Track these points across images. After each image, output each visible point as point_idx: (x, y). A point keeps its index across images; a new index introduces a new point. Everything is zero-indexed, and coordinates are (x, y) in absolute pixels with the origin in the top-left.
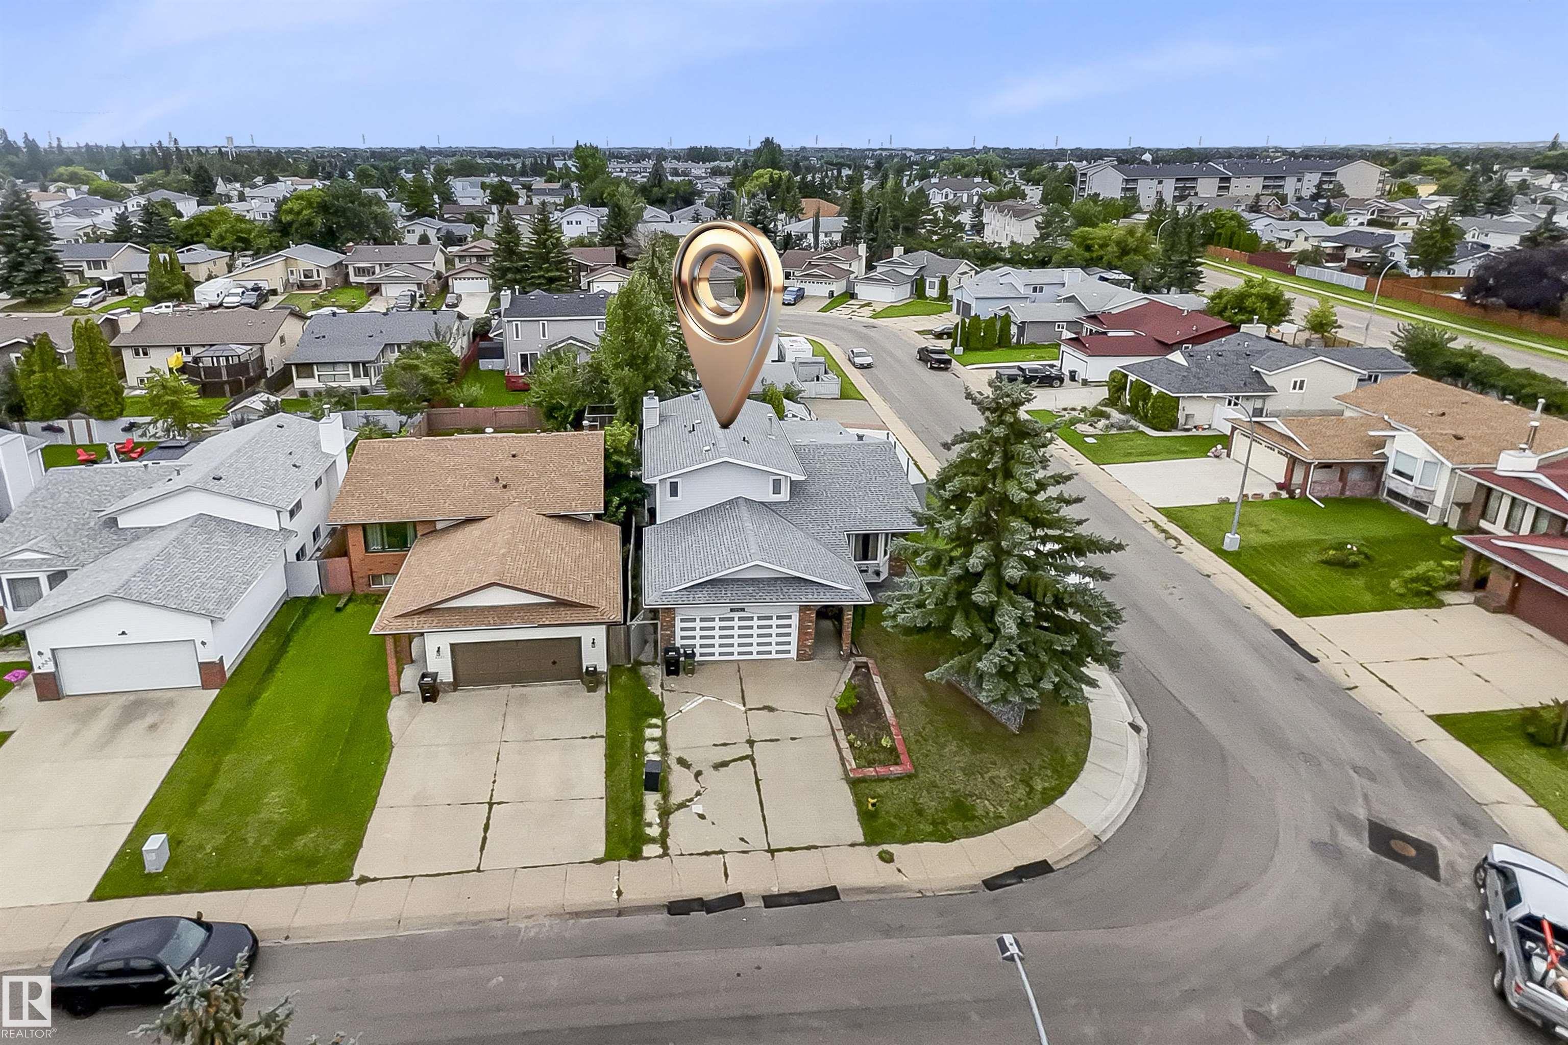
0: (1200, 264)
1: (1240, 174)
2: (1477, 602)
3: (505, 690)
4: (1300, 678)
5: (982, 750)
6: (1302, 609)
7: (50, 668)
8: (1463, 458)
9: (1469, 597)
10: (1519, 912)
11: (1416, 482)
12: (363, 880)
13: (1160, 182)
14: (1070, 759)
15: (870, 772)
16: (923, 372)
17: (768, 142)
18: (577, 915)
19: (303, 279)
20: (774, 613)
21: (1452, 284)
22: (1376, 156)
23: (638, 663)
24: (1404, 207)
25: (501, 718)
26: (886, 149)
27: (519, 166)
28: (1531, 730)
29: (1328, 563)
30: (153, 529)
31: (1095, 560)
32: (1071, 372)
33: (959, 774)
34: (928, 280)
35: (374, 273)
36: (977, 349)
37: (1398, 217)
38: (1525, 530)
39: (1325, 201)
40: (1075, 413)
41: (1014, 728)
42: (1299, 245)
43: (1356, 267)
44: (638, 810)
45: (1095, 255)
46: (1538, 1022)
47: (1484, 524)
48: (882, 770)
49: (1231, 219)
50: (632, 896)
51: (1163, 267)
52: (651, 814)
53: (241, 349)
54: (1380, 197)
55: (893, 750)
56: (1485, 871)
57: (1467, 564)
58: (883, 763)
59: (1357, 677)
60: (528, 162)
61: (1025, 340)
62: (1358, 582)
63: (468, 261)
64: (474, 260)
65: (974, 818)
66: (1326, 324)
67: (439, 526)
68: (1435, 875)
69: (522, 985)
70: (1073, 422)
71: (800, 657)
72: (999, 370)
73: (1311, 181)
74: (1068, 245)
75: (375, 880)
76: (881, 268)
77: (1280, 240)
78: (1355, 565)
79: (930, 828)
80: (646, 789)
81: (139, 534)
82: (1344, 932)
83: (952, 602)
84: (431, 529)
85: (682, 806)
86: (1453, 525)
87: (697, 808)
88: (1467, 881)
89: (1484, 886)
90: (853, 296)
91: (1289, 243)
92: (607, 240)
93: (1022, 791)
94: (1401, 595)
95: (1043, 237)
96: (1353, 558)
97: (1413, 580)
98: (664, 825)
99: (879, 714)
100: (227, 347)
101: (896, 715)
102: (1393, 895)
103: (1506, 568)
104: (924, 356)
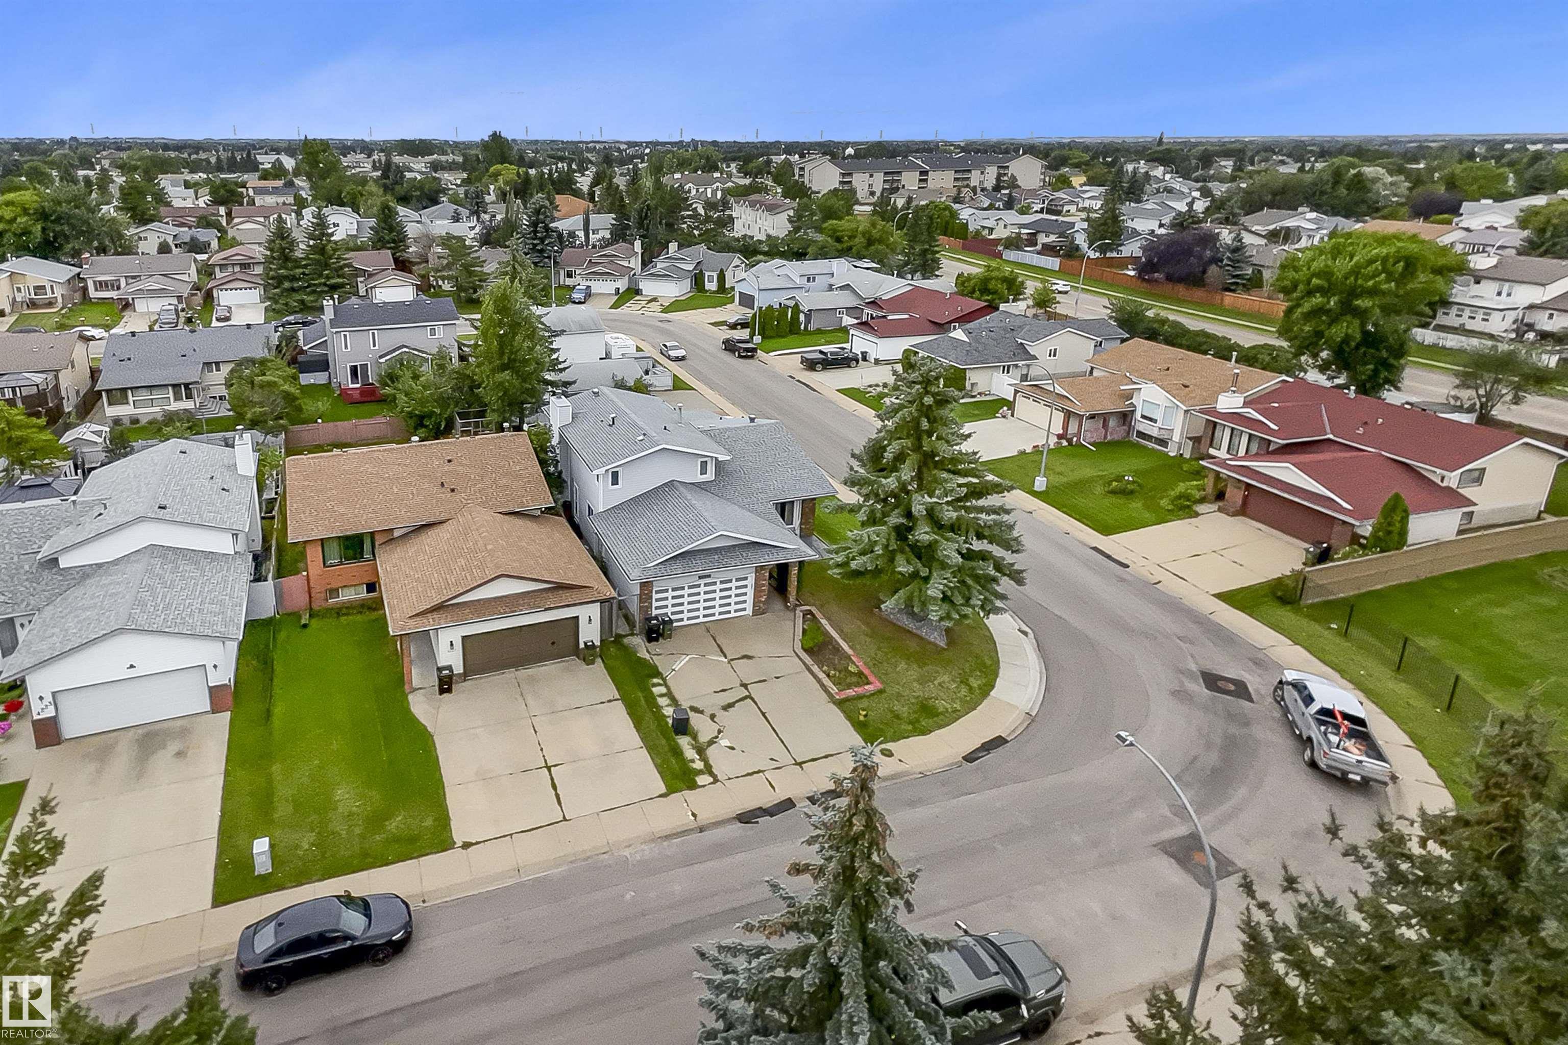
0: (938, 252)
1: (935, 168)
2: (1220, 510)
3: (510, 674)
4: (1122, 580)
5: (925, 664)
6: (1106, 530)
7: (50, 712)
8: (1191, 402)
9: (1215, 507)
10: (1314, 708)
11: (1159, 424)
12: (466, 845)
13: (871, 176)
14: (989, 662)
15: (850, 692)
16: (731, 360)
17: (496, 137)
18: (667, 837)
19: (33, 296)
20: (733, 575)
21: (1123, 263)
22: (1032, 150)
23: (619, 637)
24: (1064, 196)
25: (520, 699)
26: (598, 142)
27: (213, 160)
28: (1279, 594)
29: (1113, 492)
30: (99, 566)
31: (992, 500)
32: (862, 353)
33: (915, 684)
34: (707, 274)
35: (119, 288)
36: (771, 337)
37: (1063, 206)
38: (1242, 452)
39: (1007, 191)
40: (879, 389)
41: (942, 644)
42: (1001, 233)
43: (1048, 250)
44: (677, 752)
45: (845, 246)
46: (1339, 774)
47: (1212, 451)
48: (859, 690)
49: (944, 209)
50: (705, 816)
51: (907, 255)
52: (690, 753)
53: (38, 378)
54: (1043, 187)
55: (860, 674)
56: (1282, 689)
57: (1209, 482)
58: (858, 685)
59: (1159, 575)
60: (224, 155)
61: (811, 327)
62: (1137, 505)
63: (230, 269)
64: (237, 269)
65: (938, 715)
66: (1048, 301)
67: (397, 534)
68: (1251, 700)
69: (652, 895)
70: (881, 396)
71: (755, 613)
72: (805, 355)
73: (991, 175)
74: (819, 237)
75: (478, 843)
76: (660, 265)
77: (984, 228)
78: (1132, 492)
79: (910, 727)
80: (677, 734)
81: (86, 573)
82: (1209, 746)
83: (893, 546)
84: (390, 538)
85: (711, 742)
86: (1187, 455)
87: (724, 742)
88: (1270, 700)
89: (1283, 699)
90: (638, 292)
91: (991, 230)
92: (379, 243)
93: (964, 691)
94: (1169, 511)
95: (797, 229)
96: (1130, 487)
97: (1180, 497)
98: (704, 759)
99: (837, 649)
100: (20, 377)
101: (851, 647)
102: (1230, 717)
103: (1239, 481)
104: (730, 346)
